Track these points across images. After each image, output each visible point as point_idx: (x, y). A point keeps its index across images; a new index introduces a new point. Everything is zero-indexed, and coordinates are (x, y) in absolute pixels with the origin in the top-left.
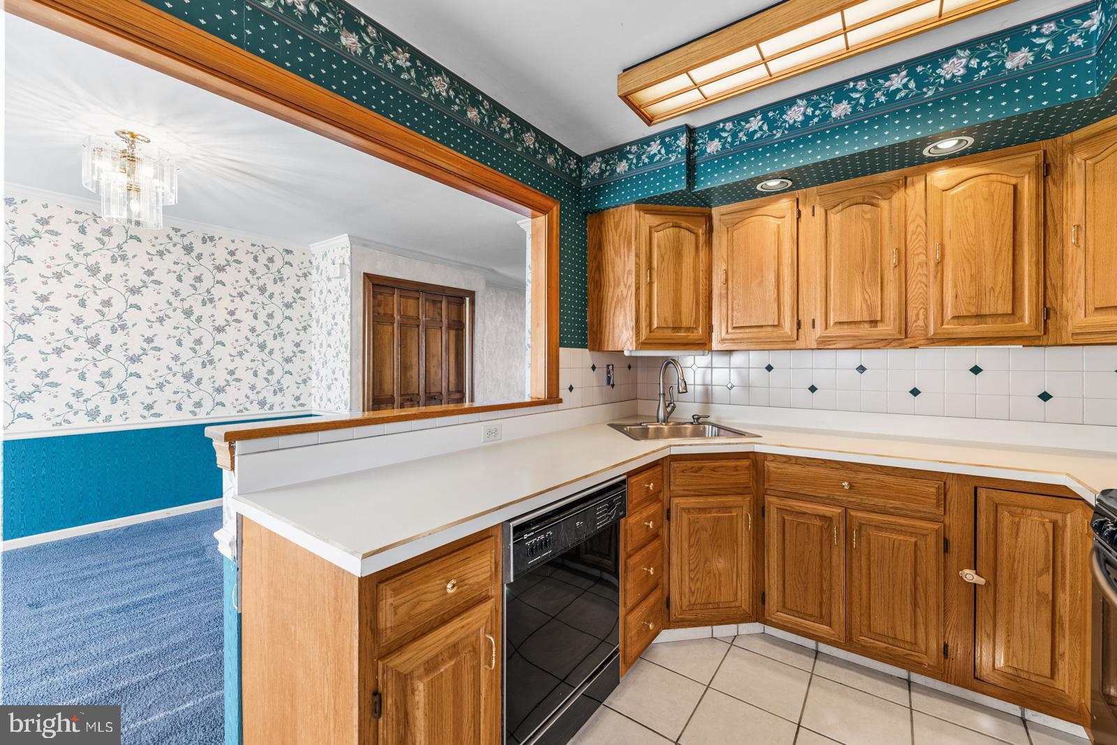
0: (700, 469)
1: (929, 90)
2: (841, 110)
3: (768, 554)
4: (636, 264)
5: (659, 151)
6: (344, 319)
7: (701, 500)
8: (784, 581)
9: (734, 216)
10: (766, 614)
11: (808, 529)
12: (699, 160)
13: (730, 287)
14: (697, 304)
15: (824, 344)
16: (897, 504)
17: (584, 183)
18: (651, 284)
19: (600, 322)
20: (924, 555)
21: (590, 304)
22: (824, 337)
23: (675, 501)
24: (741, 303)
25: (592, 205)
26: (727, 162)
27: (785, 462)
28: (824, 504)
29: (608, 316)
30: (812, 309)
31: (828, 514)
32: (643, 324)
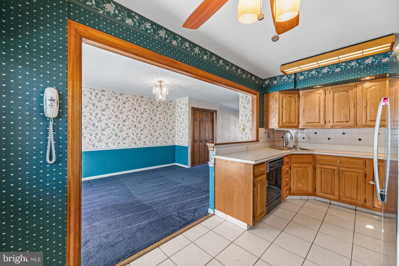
0: (299, 157)
1: (362, 66)
2: (338, 70)
3: (317, 179)
4: (279, 106)
5: (286, 79)
6: (186, 120)
7: (299, 165)
8: (321, 185)
9: (306, 94)
10: (316, 194)
11: (328, 172)
12: (297, 81)
13: (305, 112)
14: (295, 116)
15: (332, 127)
16: (353, 166)
17: (264, 86)
18: (283, 112)
19: (268, 121)
20: (360, 178)
21: (265, 116)
22: (333, 125)
23: (292, 165)
24: (308, 116)
25: (266, 91)
26: (305, 81)
27: (322, 156)
28: (332, 166)
29: (270, 120)
30: (329, 117)
31: (333, 169)
32: (281, 122)
